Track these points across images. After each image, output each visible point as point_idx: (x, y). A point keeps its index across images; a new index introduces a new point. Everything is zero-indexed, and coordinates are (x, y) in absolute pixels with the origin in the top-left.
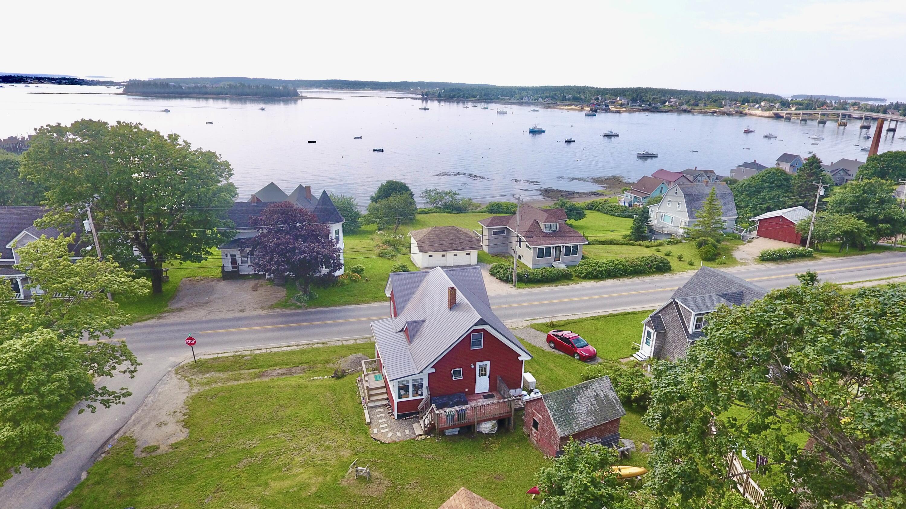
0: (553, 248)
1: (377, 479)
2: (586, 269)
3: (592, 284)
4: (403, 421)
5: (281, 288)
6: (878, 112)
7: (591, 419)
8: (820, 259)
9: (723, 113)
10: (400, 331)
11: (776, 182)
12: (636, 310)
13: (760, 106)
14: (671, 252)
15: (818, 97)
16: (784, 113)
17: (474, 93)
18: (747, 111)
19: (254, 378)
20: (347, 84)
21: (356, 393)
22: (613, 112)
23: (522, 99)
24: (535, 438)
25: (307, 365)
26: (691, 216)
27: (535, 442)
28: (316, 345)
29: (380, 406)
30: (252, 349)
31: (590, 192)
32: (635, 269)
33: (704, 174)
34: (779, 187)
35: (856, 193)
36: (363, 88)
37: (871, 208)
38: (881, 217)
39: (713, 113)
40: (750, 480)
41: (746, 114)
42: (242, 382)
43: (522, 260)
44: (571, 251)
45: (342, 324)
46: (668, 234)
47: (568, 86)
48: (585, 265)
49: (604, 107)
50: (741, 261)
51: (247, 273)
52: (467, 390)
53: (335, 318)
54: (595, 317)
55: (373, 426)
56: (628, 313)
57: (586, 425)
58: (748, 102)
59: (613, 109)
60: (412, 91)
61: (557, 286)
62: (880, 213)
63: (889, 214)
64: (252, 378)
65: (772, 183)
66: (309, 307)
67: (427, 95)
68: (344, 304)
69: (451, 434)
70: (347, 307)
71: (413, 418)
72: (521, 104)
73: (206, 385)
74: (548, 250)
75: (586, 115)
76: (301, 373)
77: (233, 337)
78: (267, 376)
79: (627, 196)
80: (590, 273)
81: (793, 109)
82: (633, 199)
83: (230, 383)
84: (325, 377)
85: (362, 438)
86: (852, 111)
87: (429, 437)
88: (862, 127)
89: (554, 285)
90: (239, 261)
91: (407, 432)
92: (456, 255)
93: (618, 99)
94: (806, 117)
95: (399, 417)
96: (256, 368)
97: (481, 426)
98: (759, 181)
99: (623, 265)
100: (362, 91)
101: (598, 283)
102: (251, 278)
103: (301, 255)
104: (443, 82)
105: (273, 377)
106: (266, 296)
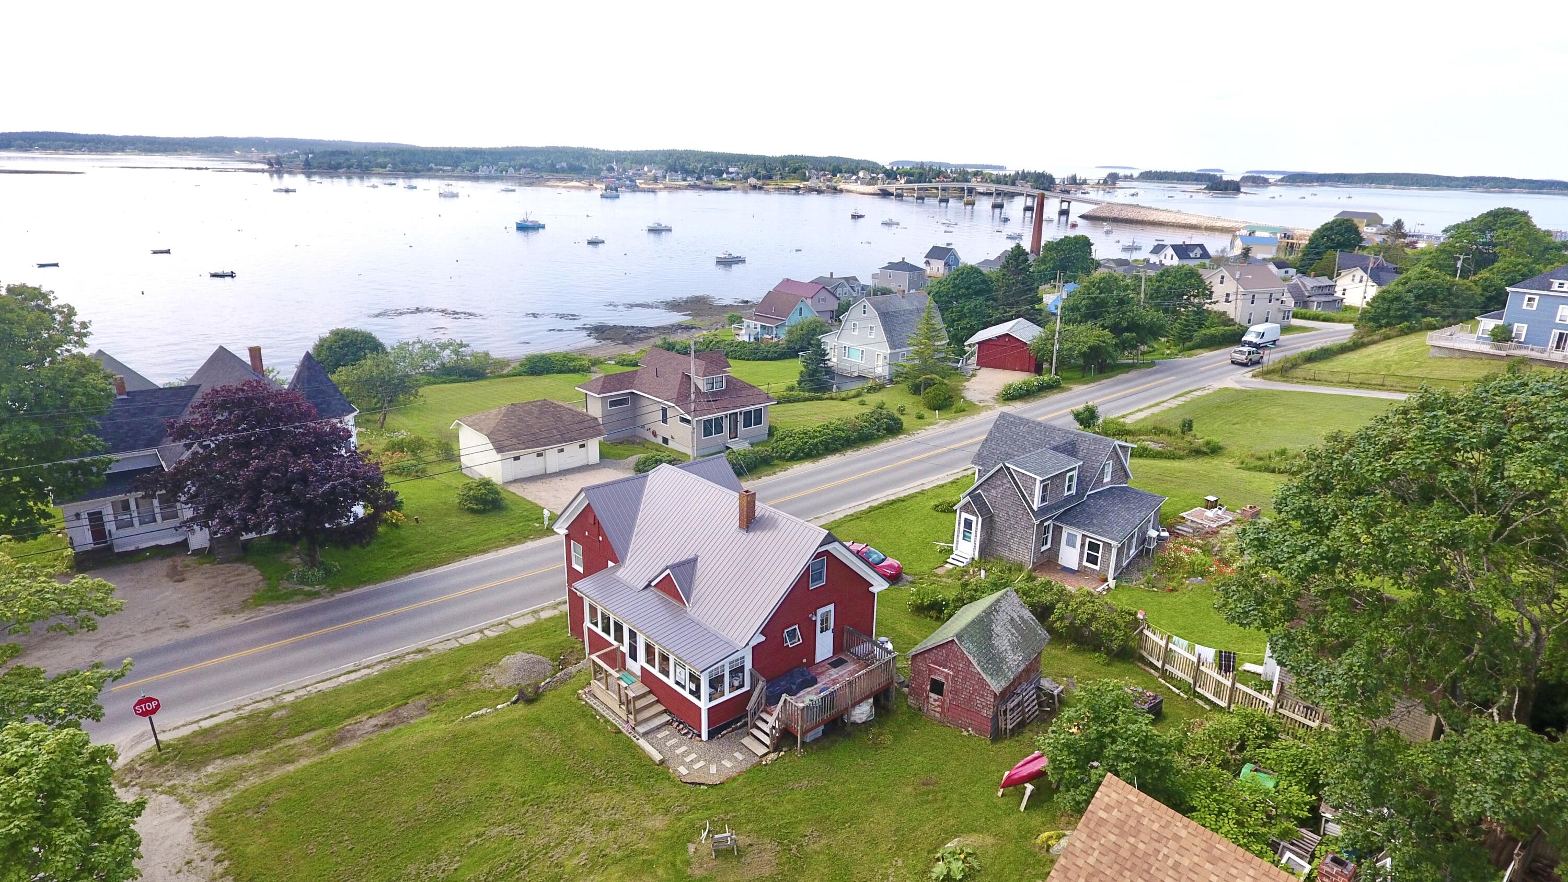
0: (726, 417)
1: (751, 845)
2: (793, 445)
3: (807, 467)
4: (721, 741)
5: (243, 567)
6: (1006, 184)
7: (1019, 656)
8: (1070, 389)
9: (811, 190)
10: (646, 587)
11: (973, 287)
12: (902, 495)
13: (858, 178)
14: (884, 404)
15: (931, 165)
16: (892, 188)
17: (380, 160)
18: (842, 186)
19: (327, 748)
20: (79, 141)
21: (593, 717)
22: (643, 191)
23: (477, 170)
24: (939, 709)
25: (425, 696)
26: (893, 346)
27: (938, 715)
28: (407, 658)
29: (659, 728)
30: (273, 695)
31: (672, 325)
32: (860, 434)
33: (846, 283)
34: (978, 293)
35: (1093, 293)
36: (122, 150)
37: (1113, 312)
38: (1125, 324)
39: (797, 189)
40: (1238, 685)
41: (841, 191)
42: (304, 763)
43: (671, 444)
44: (754, 418)
45: (429, 609)
46: (861, 377)
47: (553, 147)
48: (787, 439)
49: (628, 182)
50: (981, 405)
51: (132, 548)
52: (804, 661)
53: (407, 602)
54: (852, 515)
55: (672, 764)
56: (893, 502)
57: (1018, 666)
58: (840, 172)
59: (643, 186)
60: (239, 156)
61: (760, 478)
62: (1122, 319)
63: (1133, 318)
64: (321, 750)
65: (967, 288)
66: (335, 589)
67: (279, 163)
68: (407, 571)
69: (812, 738)
70: (414, 576)
71: (733, 730)
72: (477, 179)
73: (221, 789)
74: (719, 422)
75: (602, 196)
76: (422, 715)
77: (204, 683)
78: (353, 737)
79: (748, 326)
80: (800, 449)
81: (903, 181)
82: (759, 330)
83: (278, 773)
84: (499, 707)
85: (667, 790)
86: (975, 183)
87: (782, 753)
88: (995, 206)
89: (754, 477)
90: (110, 526)
91: (739, 756)
92: (562, 450)
93: (646, 169)
94: (922, 193)
95: (711, 735)
96: (314, 729)
97: (854, 713)
98: (950, 286)
99: (843, 430)
100: (118, 156)
101: (817, 464)
102: (147, 558)
103: (323, 485)
104: (304, 138)
105: (367, 736)
106: (215, 586)
